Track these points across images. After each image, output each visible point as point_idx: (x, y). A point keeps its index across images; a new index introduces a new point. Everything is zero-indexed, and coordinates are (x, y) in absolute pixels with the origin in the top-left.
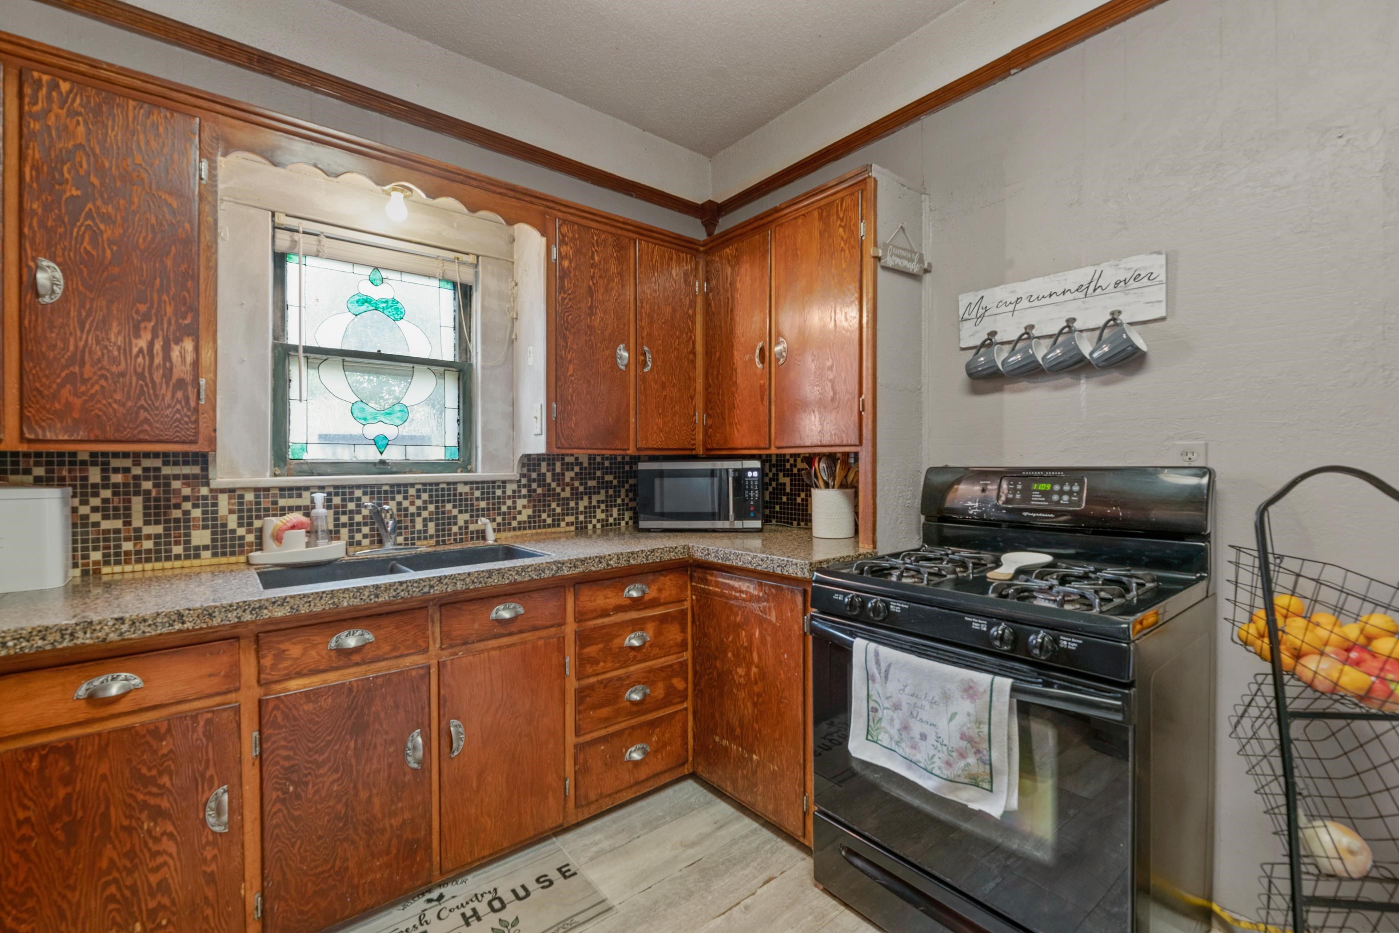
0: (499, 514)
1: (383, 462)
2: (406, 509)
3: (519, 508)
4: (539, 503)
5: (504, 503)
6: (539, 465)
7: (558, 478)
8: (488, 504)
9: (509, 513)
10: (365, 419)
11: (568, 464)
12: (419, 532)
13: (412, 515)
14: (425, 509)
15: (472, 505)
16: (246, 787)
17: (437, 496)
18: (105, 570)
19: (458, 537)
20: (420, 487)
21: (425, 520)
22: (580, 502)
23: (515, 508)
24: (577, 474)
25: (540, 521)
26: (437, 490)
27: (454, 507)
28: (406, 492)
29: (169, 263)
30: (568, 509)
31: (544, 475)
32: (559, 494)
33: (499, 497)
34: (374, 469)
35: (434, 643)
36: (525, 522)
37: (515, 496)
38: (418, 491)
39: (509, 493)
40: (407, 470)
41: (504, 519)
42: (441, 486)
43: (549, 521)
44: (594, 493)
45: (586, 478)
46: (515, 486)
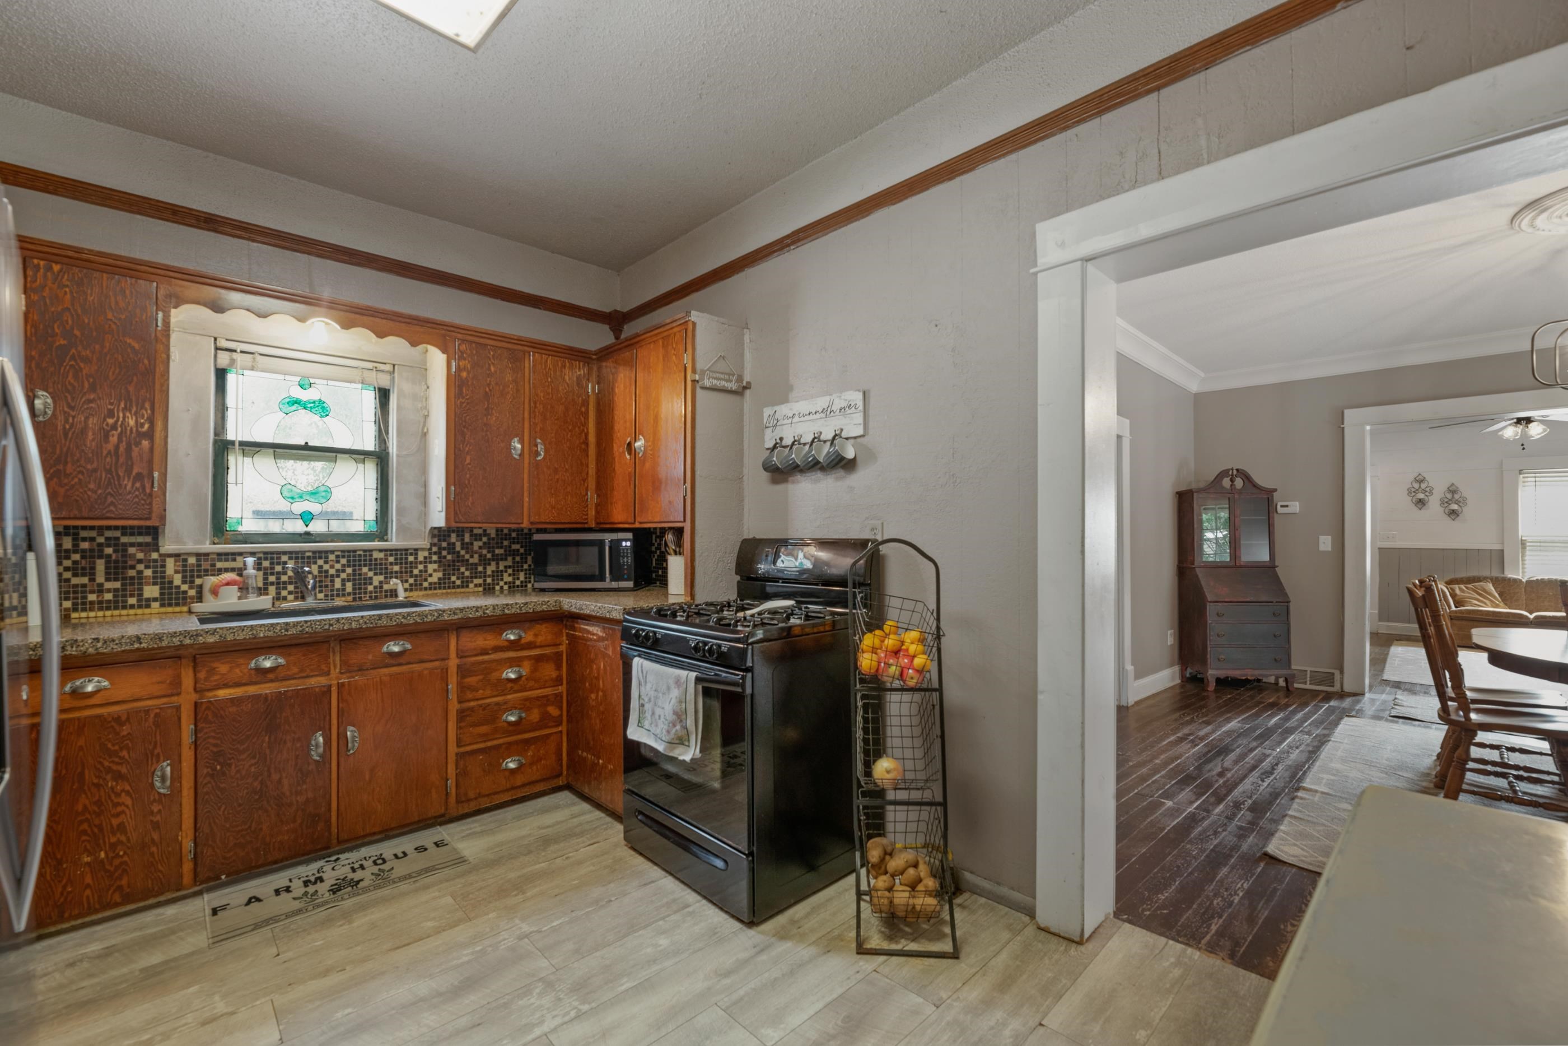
0: (411, 577)
1: (307, 534)
2: (327, 571)
3: (430, 571)
4: (449, 567)
5: (416, 568)
6: (449, 536)
7: (465, 546)
8: (401, 568)
9: (421, 576)
10: (293, 498)
11: (476, 535)
12: (338, 590)
13: (332, 576)
14: (344, 571)
15: (386, 569)
16: (184, 764)
17: (354, 561)
18: (74, 615)
19: (374, 595)
20: (339, 553)
21: (343, 580)
22: (488, 567)
23: (426, 571)
24: (485, 543)
25: (449, 583)
26: (354, 556)
28: (327, 557)
30: (476, 573)
31: (454, 544)
32: (468, 560)
33: (411, 563)
34: (300, 539)
35: (335, 669)
36: (435, 583)
37: (427, 561)
38: (337, 556)
39: (421, 558)
40: (329, 539)
41: (415, 581)
42: (358, 553)
43: (458, 582)
44: (502, 560)
45: (493, 547)
46: (426, 554)
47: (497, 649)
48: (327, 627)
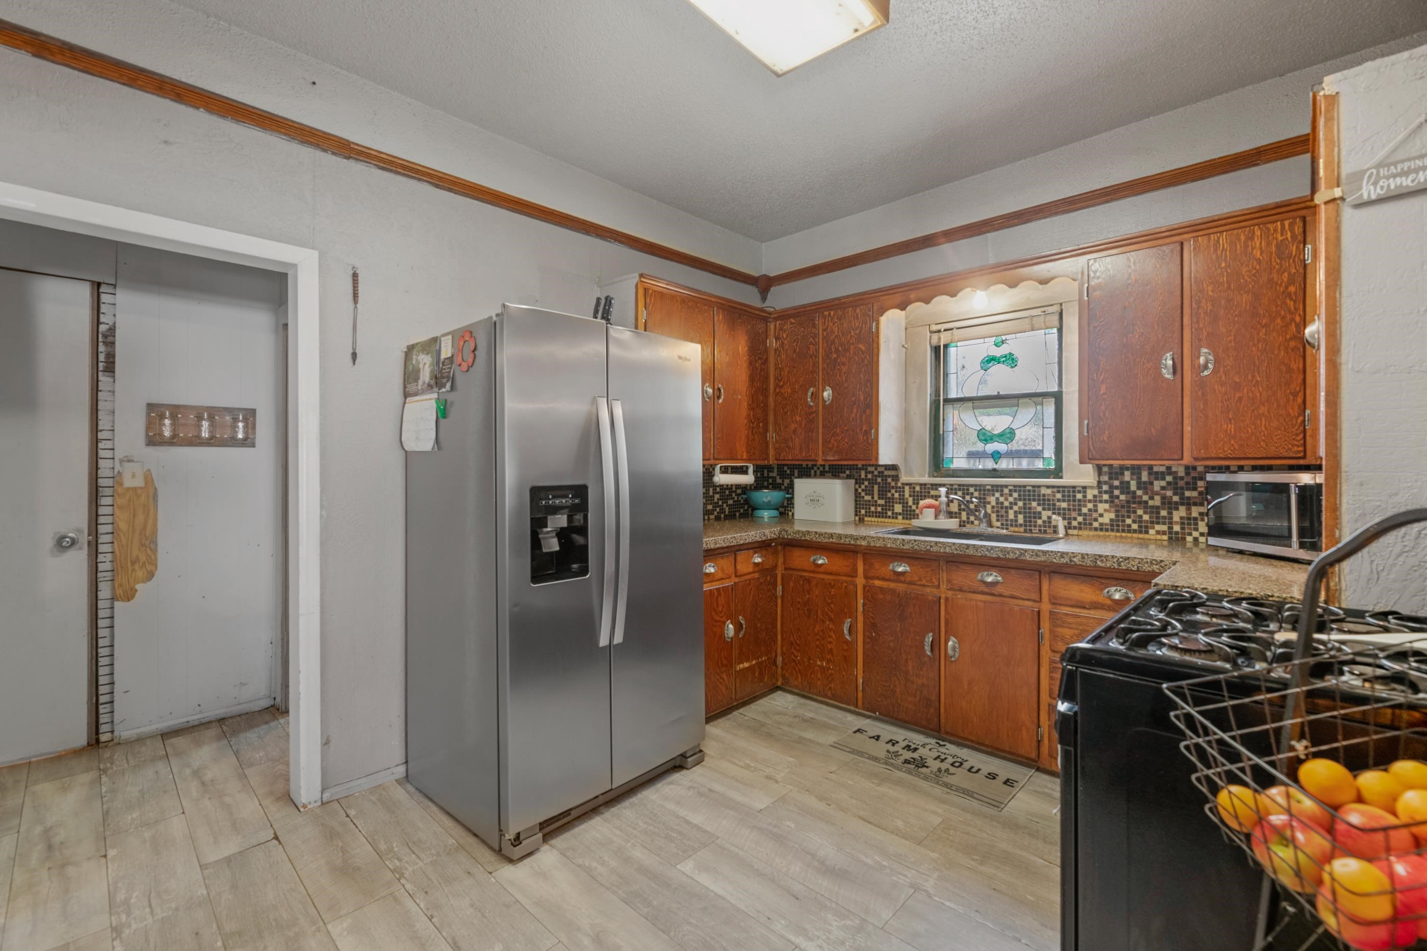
0: (1080, 515)
1: (994, 470)
2: (1002, 503)
3: (1100, 511)
4: (1124, 510)
5: (1085, 506)
6: (1123, 474)
7: (1145, 486)
8: (1069, 505)
9: (1091, 515)
10: (986, 440)
11: (1157, 473)
12: (1011, 520)
13: (1006, 507)
14: (1016, 504)
15: (1054, 505)
16: (859, 625)
17: (1024, 495)
18: (866, 519)
19: (1043, 528)
20: (1011, 488)
21: (1015, 512)
22: (1175, 512)
23: (1096, 511)
24: (1169, 483)
25: (1123, 526)
26: (1024, 491)
27: (1039, 505)
28: (1002, 491)
29: (862, 376)
30: (1158, 518)
31: (1128, 483)
32: (1146, 502)
33: (1079, 500)
34: (989, 475)
35: (943, 584)
36: (1106, 524)
37: (1096, 500)
38: (1010, 491)
39: (1090, 496)
40: (1011, 475)
41: (1084, 519)
42: (1028, 488)
43: (1135, 526)
44: (1195, 504)
45: (1182, 488)
46: (1096, 492)
47: (1095, 606)
48: (928, 548)
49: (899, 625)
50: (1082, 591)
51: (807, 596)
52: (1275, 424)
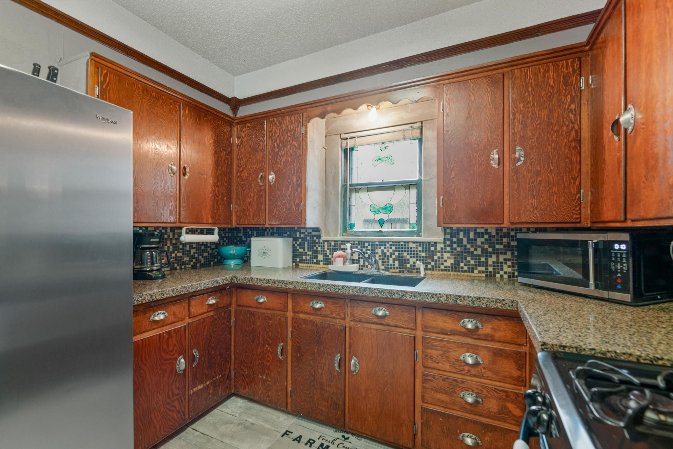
0: (433, 261)
1: (380, 231)
2: (385, 253)
3: (445, 258)
4: (459, 256)
5: (436, 255)
6: (459, 234)
7: (472, 242)
8: (426, 254)
9: (439, 261)
10: (375, 212)
11: (479, 233)
12: (391, 265)
13: (388, 256)
14: (394, 254)
15: (417, 254)
17: (399, 248)
18: (300, 264)
19: (410, 270)
20: (391, 243)
21: (394, 259)
22: (490, 259)
23: (442, 258)
24: (486, 240)
25: (459, 268)
26: (399, 245)
27: (408, 254)
28: (385, 245)
30: (479, 262)
31: (462, 239)
32: (472, 252)
33: (433, 251)
34: (377, 234)
35: (348, 317)
36: (449, 267)
37: (443, 251)
38: (391, 245)
39: (439, 249)
40: (391, 235)
41: (435, 264)
42: (401, 243)
43: (466, 268)
44: (502, 253)
45: (494, 243)
46: (442, 246)
47: (454, 333)
49: (317, 347)
50: (445, 322)
51: (252, 326)
52: (562, 199)
